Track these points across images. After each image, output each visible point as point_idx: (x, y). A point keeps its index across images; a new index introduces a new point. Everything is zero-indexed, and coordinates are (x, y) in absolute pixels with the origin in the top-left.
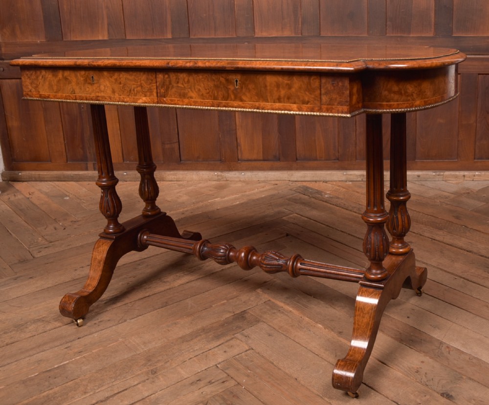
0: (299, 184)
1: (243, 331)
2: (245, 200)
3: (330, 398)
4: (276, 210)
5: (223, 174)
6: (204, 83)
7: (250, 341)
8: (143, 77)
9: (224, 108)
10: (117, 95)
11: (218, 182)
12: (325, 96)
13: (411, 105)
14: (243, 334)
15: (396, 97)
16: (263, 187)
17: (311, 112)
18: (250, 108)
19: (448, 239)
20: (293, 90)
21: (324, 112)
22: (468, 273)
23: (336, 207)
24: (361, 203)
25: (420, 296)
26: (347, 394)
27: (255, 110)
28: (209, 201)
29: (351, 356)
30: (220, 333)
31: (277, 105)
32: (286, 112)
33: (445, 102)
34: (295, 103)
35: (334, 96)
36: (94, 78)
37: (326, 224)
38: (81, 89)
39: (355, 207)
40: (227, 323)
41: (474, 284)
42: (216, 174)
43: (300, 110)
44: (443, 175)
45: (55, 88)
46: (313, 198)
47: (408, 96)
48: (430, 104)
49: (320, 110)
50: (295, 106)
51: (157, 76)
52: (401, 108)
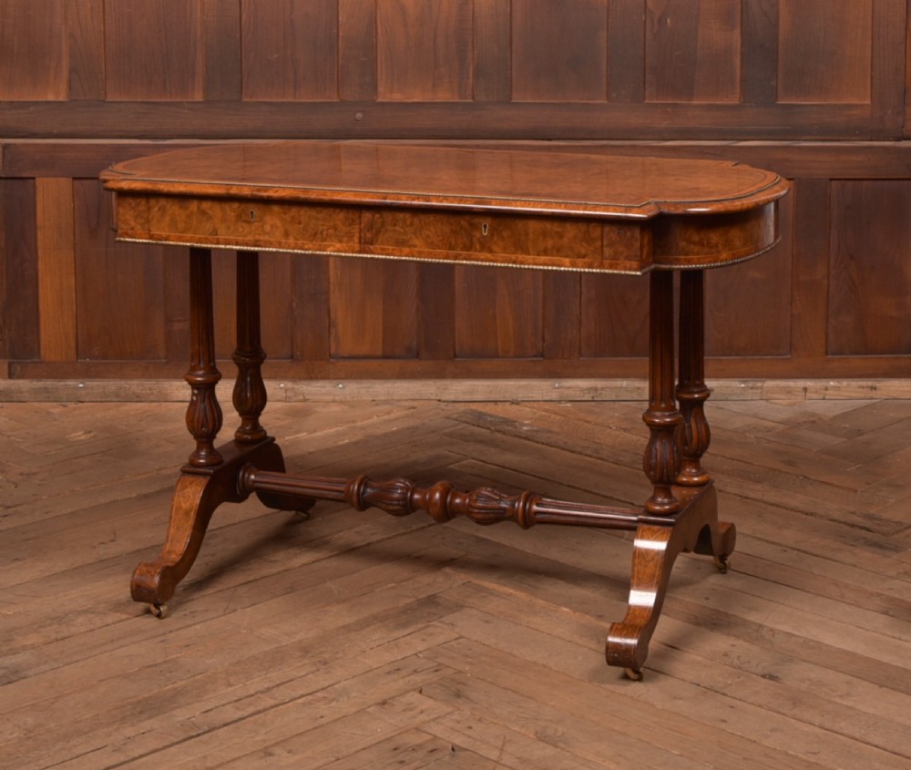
1: (442, 618)
6: (436, 228)
8: (340, 216)
9: (464, 262)
10: (291, 240)
12: (608, 248)
13: (715, 259)
15: (697, 249)
17: (589, 267)
18: (502, 262)
19: (772, 496)
20: (566, 240)
21: (607, 269)
27: (510, 265)
30: (405, 621)
31: (543, 258)
32: (554, 268)
33: (761, 253)
34: (567, 256)
35: (621, 249)
36: (254, 213)
38: (229, 228)
40: (410, 609)
43: (573, 266)
45: (181, 226)
47: (711, 247)
48: (739, 258)
49: (601, 266)
50: (567, 260)
51: (363, 215)
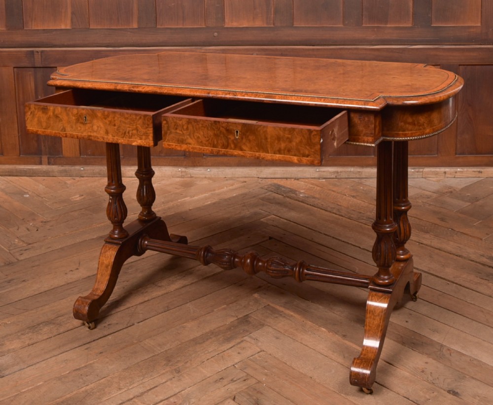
0: (269, 182)
1: (251, 335)
2: (216, 200)
3: (347, 394)
4: (252, 211)
5: (187, 170)
7: (260, 344)
11: (182, 179)
13: (422, 133)
14: (251, 337)
15: (410, 127)
16: (232, 185)
19: (436, 243)
22: (460, 278)
23: (314, 208)
24: (339, 204)
25: (415, 301)
26: (361, 391)
28: (179, 201)
29: (365, 355)
30: (229, 336)
37: (308, 226)
39: (334, 208)
40: (233, 327)
41: (467, 290)
42: (180, 170)
44: (422, 171)
46: (288, 197)
47: (420, 126)
48: (437, 131)
52: (414, 136)
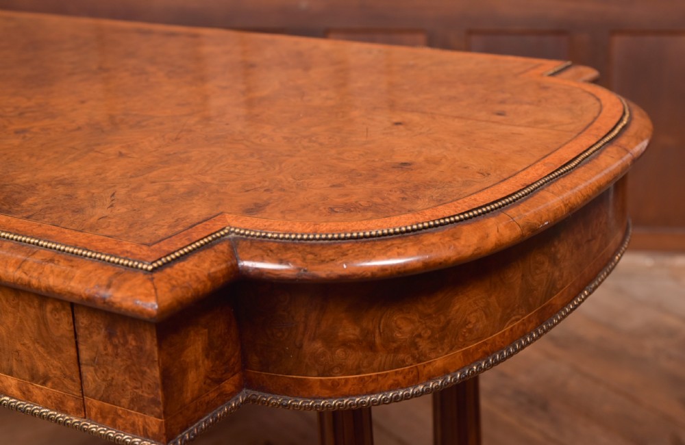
12: (92, 369)
13: (410, 376)
15: (352, 358)
21: (95, 421)
34: (11, 373)
35: (118, 376)
47: (397, 350)
49: (83, 410)
50: (14, 383)
52: (372, 393)
